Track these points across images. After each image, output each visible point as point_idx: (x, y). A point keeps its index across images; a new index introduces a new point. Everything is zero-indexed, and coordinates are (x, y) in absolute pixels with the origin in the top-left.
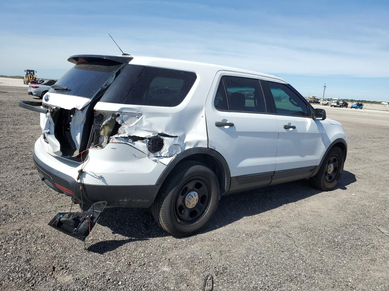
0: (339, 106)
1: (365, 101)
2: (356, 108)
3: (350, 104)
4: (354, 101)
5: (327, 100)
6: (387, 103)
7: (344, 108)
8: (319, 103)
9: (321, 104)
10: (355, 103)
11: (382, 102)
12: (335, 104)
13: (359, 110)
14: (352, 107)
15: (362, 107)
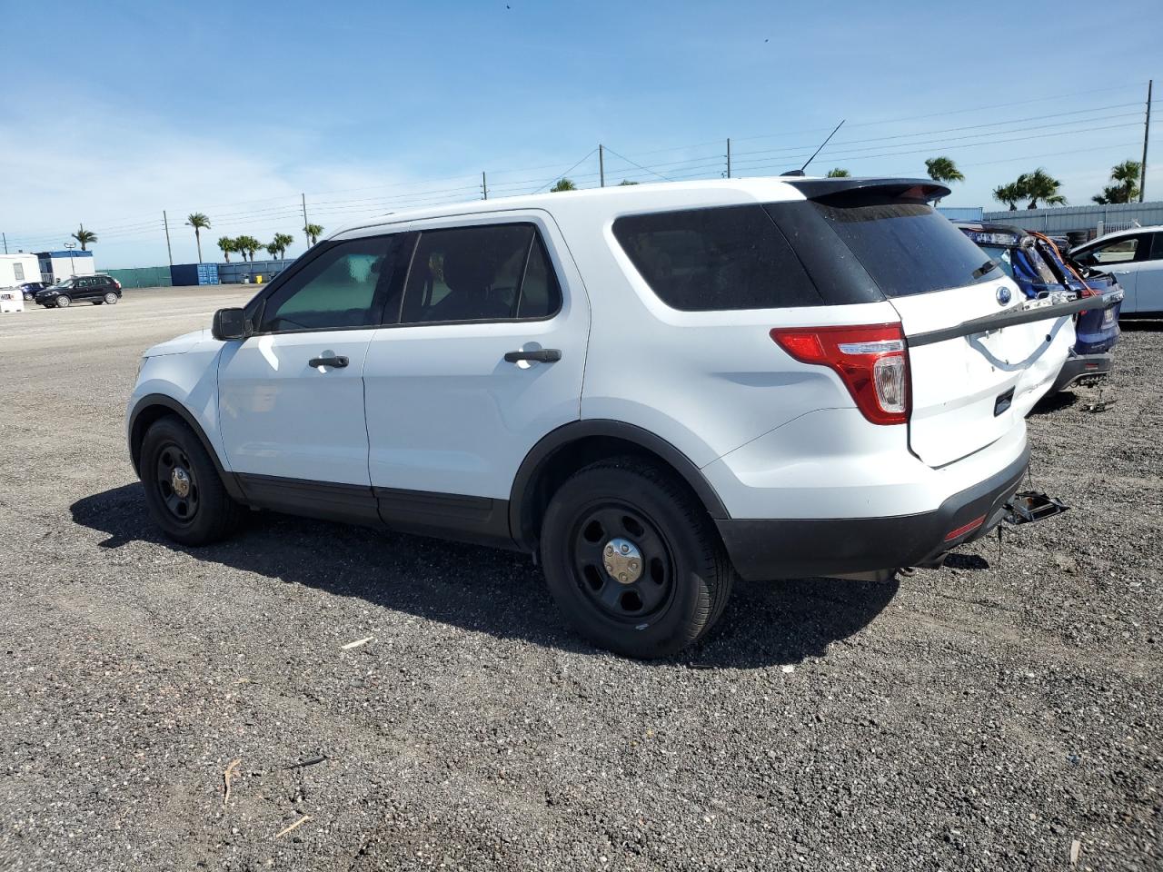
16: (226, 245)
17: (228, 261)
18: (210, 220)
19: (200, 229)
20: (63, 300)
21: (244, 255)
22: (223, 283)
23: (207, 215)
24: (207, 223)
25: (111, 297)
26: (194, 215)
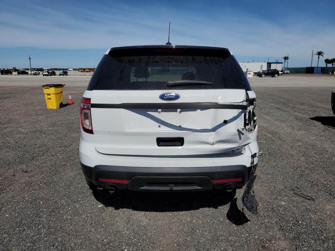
0: (50, 74)
1: (56, 69)
2: (63, 76)
3: (57, 72)
4: (61, 69)
5: (34, 71)
6: (73, 69)
7: (53, 76)
8: (27, 73)
9: (29, 74)
10: (61, 71)
11: (69, 69)
12: (47, 73)
13: (65, 76)
14: (60, 75)
15: (67, 74)
16: (327, 61)
17: (327, 66)
18: (324, 53)
19: (320, 56)
20: (263, 75)
21: (333, 65)
22: (322, 73)
23: (323, 52)
24: (322, 54)
25: (276, 75)
26: (319, 51)
